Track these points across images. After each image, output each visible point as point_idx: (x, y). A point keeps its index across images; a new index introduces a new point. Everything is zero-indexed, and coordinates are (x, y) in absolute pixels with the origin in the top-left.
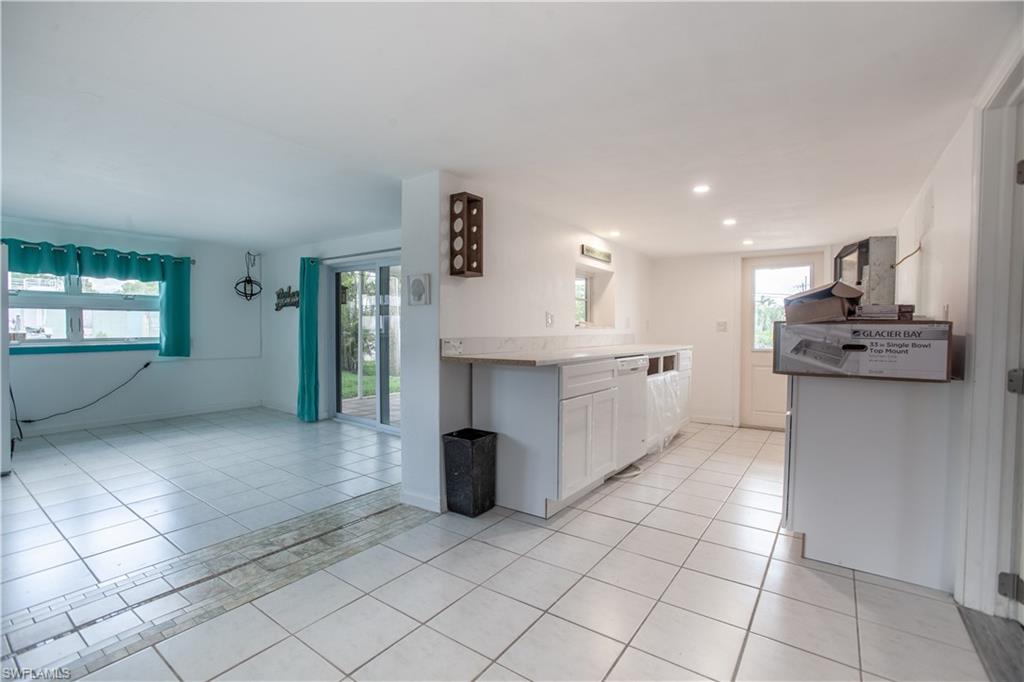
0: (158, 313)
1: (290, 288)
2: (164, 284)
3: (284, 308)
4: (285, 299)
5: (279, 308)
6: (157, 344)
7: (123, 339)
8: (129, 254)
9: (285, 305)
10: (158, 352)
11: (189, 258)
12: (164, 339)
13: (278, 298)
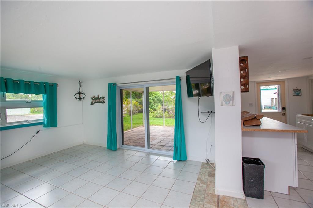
0: (43, 108)
1: (99, 95)
2: (45, 95)
3: (95, 104)
4: (96, 100)
5: (92, 104)
6: (43, 122)
7: (26, 121)
8: (29, 82)
9: (96, 103)
10: (43, 126)
11: (56, 84)
12: (46, 120)
13: (92, 100)
